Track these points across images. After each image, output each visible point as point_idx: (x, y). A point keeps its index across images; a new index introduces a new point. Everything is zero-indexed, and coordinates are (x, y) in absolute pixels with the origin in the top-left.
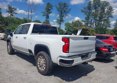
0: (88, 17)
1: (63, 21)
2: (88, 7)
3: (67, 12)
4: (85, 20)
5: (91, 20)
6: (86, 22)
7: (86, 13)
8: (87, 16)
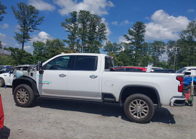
0: (73, 35)
1: (29, 38)
2: (72, 19)
3: (37, 22)
4: (69, 40)
5: (78, 40)
6: (70, 43)
7: (69, 29)
8: (71, 34)
